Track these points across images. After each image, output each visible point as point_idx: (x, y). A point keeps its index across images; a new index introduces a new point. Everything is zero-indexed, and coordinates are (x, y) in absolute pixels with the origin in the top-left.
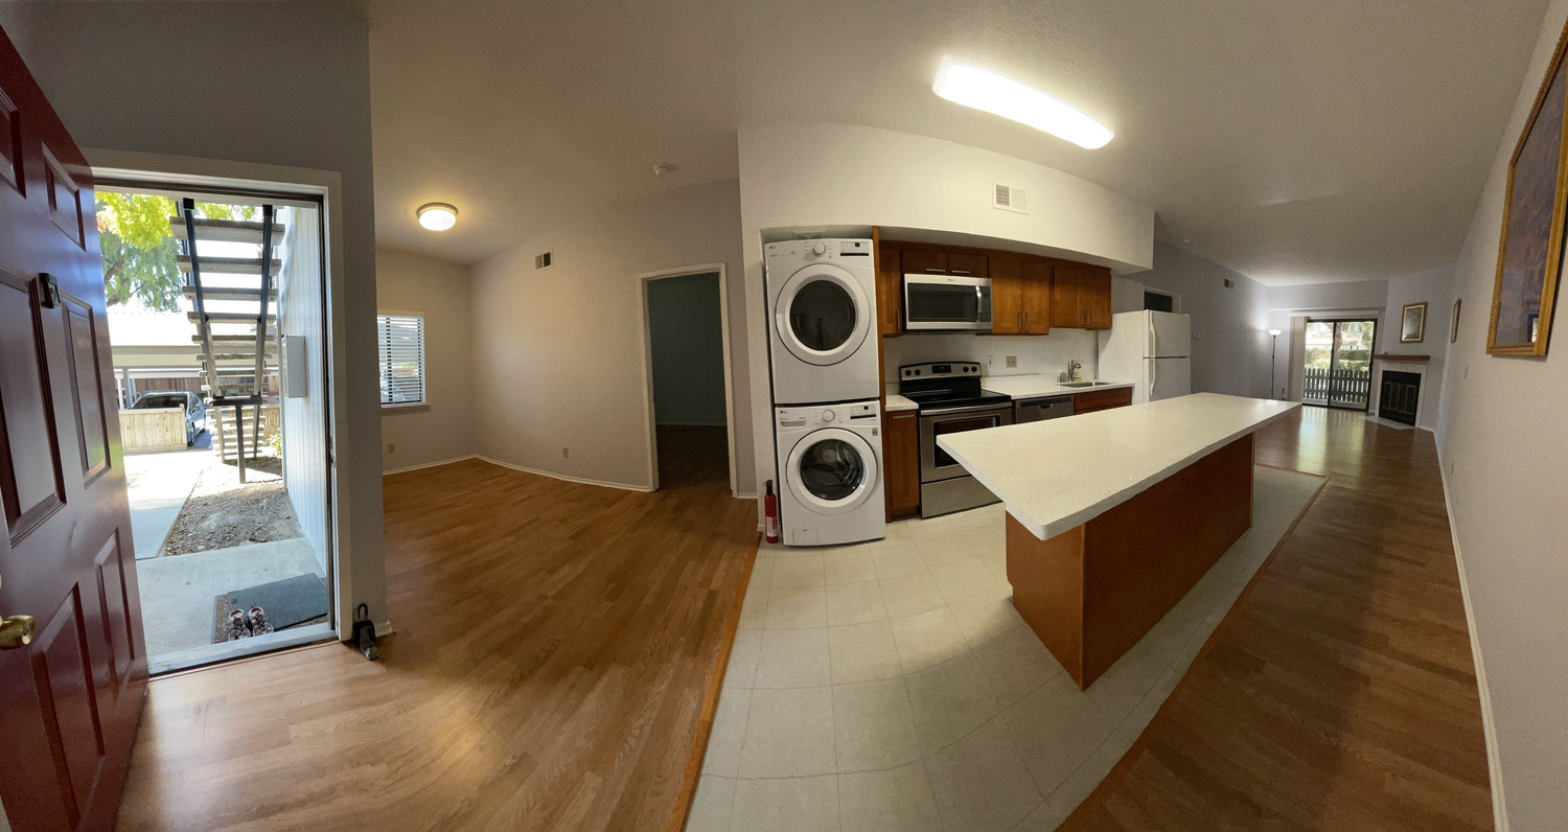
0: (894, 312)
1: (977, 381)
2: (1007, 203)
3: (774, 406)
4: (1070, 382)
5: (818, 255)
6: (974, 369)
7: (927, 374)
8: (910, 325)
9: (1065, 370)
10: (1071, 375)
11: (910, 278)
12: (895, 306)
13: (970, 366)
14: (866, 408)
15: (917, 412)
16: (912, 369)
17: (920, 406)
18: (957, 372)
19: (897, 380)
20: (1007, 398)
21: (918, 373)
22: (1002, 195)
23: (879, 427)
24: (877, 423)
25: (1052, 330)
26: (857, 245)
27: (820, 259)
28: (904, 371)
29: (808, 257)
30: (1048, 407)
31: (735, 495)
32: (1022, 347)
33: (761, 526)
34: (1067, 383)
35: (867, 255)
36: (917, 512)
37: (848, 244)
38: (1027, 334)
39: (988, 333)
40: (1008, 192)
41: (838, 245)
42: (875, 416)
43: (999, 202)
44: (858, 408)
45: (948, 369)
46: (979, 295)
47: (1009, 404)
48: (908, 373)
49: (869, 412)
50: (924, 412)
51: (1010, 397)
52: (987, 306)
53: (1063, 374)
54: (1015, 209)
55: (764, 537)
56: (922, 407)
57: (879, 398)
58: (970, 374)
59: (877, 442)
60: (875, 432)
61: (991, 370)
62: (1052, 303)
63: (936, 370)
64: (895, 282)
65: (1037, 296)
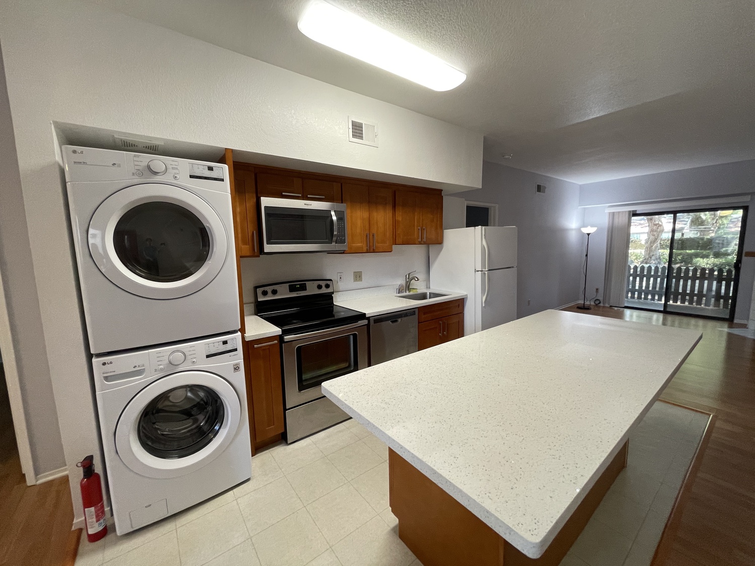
0: (250, 234)
1: (329, 297)
2: (361, 137)
3: (90, 356)
4: (407, 293)
5: (156, 173)
6: (327, 286)
7: (284, 293)
8: (268, 248)
9: (401, 281)
10: (408, 287)
11: (267, 202)
12: (251, 228)
13: (323, 283)
14: (225, 343)
15: (280, 338)
16: (269, 289)
17: (283, 331)
18: (312, 290)
19: (252, 299)
20: (362, 316)
21: (274, 292)
22: (357, 130)
23: (241, 361)
24: (239, 358)
25: (394, 246)
26: (210, 169)
27: (157, 178)
28: (259, 291)
29: (140, 173)
30: (396, 321)
31: (30, 480)
32: (367, 263)
33: (78, 521)
34: (404, 294)
35: (222, 180)
36: (282, 438)
37: (201, 167)
38: (374, 252)
39: (343, 252)
40: (362, 127)
41: (185, 166)
42: (236, 350)
43: (354, 136)
44: (215, 344)
45: (303, 288)
46: (334, 218)
47: (365, 322)
48: (265, 293)
49: (228, 347)
50: (287, 338)
51: (365, 314)
52: (342, 229)
53: (401, 286)
54: (367, 143)
55: (84, 537)
56: (285, 332)
57: (239, 330)
58: (324, 290)
59: (240, 379)
60: (236, 368)
61: (341, 285)
62: (395, 224)
63: (292, 289)
64: (251, 203)
65: (382, 217)
